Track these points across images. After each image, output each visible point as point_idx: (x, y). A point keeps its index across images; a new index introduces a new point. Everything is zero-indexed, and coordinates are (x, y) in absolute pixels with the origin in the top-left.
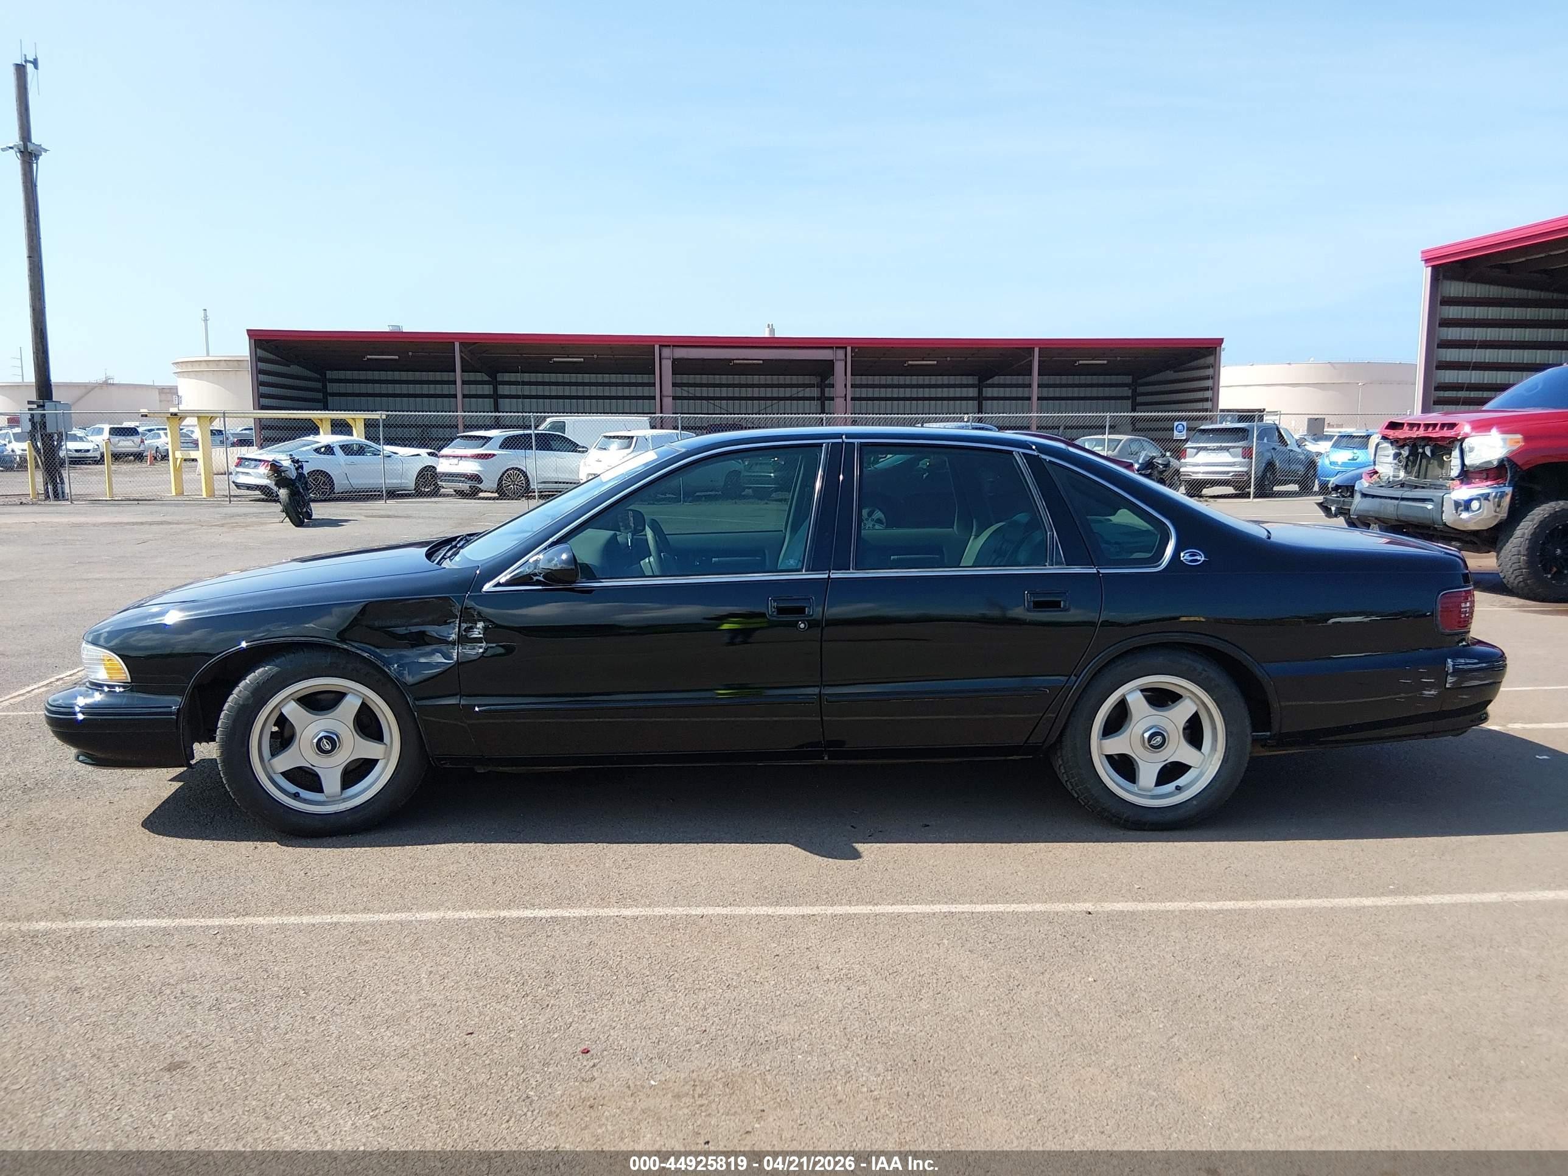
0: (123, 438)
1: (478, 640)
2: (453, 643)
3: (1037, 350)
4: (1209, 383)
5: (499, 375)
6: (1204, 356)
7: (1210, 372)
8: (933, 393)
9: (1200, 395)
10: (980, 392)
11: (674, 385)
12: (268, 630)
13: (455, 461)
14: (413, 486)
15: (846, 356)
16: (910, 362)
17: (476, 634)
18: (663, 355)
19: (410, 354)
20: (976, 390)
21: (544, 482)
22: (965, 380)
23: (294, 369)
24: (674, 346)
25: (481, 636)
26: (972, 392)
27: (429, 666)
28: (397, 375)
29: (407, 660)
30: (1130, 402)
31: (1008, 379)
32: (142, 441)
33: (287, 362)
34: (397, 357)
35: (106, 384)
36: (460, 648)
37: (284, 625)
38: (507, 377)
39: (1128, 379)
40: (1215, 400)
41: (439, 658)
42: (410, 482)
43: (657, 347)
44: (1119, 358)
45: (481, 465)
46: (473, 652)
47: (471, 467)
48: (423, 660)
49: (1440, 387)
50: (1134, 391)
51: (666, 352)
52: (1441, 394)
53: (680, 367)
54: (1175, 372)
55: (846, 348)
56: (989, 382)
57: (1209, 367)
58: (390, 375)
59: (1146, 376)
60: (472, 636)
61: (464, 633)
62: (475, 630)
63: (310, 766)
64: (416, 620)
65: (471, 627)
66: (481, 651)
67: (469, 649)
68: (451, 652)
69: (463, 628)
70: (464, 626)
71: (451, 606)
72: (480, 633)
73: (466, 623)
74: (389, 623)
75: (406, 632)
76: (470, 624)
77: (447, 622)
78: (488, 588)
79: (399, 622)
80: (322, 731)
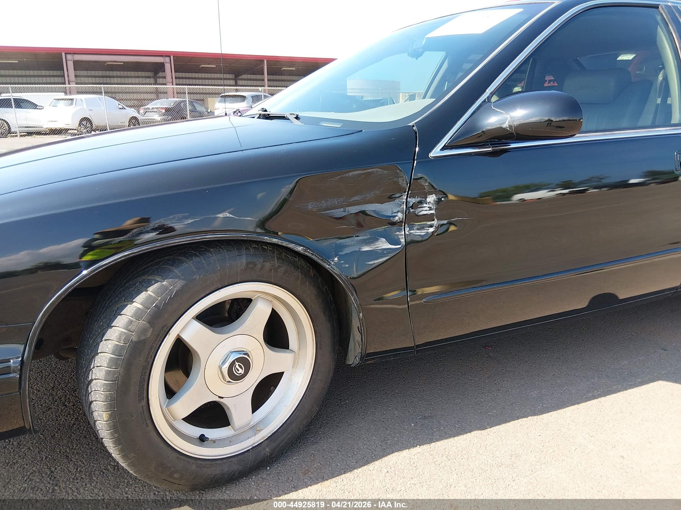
1: (430, 217)
2: (399, 224)
3: (265, 61)
10: (236, 83)
11: (76, 76)
15: (170, 61)
16: (202, 66)
17: (425, 210)
18: (68, 59)
22: (228, 76)
24: (73, 53)
25: (432, 212)
26: (232, 83)
27: (373, 254)
29: (347, 251)
36: (407, 229)
37: (187, 218)
41: (383, 244)
43: (63, 54)
44: (300, 67)
46: (423, 233)
48: (366, 248)
51: (69, 57)
53: (78, 65)
55: (170, 56)
56: (240, 77)
60: (421, 213)
61: (412, 210)
62: (425, 205)
63: (217, 399)
64: (356, 198)
65: (421, 202)
66: (431, 230)
67: (418, 229)
68: (398, 235)
69: (411, 204)
70: (412, 201)
71: (398, 177)
72: (430, 209)
73: (414, 197)
74: (324, 204)
75: (346, 214)
76: (419, 199)
77: (391, 198)
78: (436, 152)
79: (335, 202)
80: (232, 352)
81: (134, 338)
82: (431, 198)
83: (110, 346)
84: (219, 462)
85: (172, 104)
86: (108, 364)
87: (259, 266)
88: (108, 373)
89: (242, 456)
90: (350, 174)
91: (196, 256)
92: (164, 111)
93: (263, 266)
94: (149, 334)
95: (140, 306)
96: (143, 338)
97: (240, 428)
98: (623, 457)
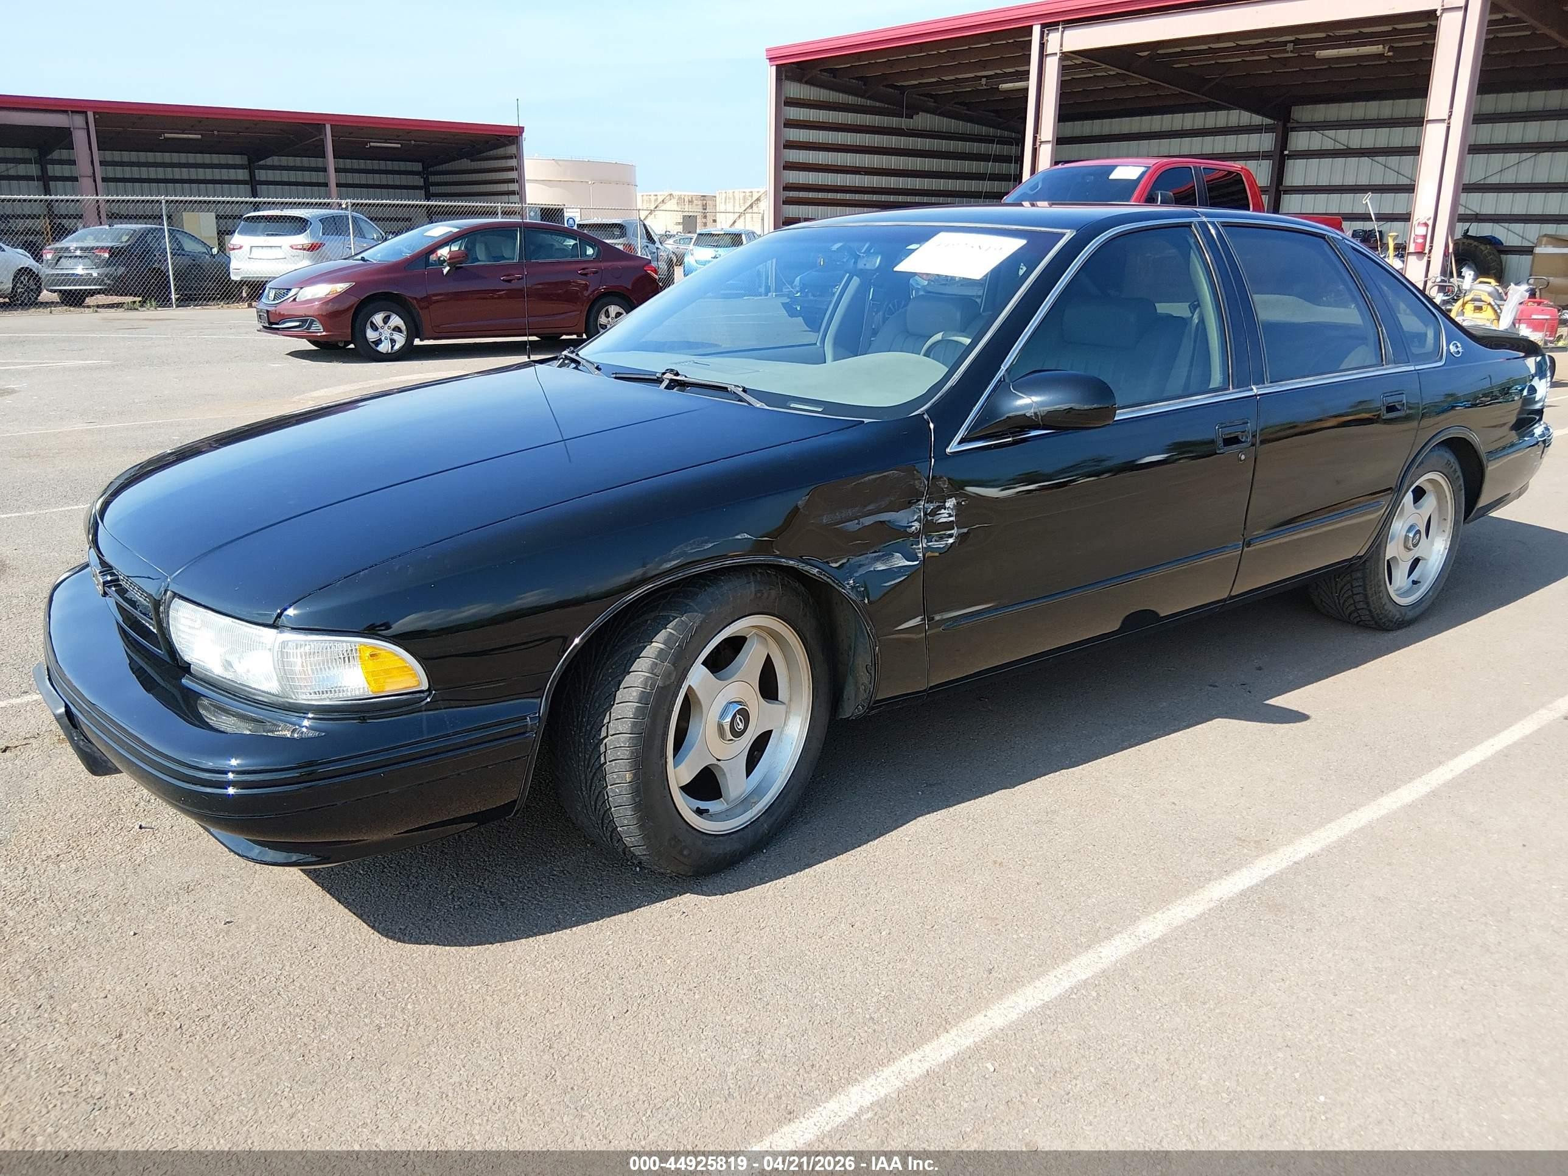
1: (949, 526)
2: (916, 535)
3: (328, 127)
4: (513, 175)
6: (505, 145)
7: (513, 163)
8: (194, 174)
9: (504, 187)
10: (252, 175)
12: (684, 554)
15: (87, 124)
17: (944, 517)
20: (246, 171)
22: (231, 159)
25: (951, 519)
26: (242, 174)
27: (890, 573)
29: (862, 571)
30: (423, 192)
31: (285, 161)
36: (925, 541)
37: (707, 542)
39: (418, 166)
40: (520, 194)
41: (899, 561)
44: (413, 143)
46: (941, 544)
48: (881, 567)
49: (788, 188)
50: (426, 180)
52: (792, 194)
54: (472, 161)
55: (83, 112)
56: (262, 163)
57: (511, 157)
59: (436, 165)
60: (940, 521)
61: (929, 518)
62: (943, 511)
63: (716, 762)
64: (870, 507)
65: (939, 508)
66: (951, 541)
67: (936, 541)
68: (915, 549)
69: (929, 510)
70: (931, 507)
71: (915, 479)
72: (950, 516)
73: (932, 502)
74: (838, 516)
75: (860, 526)
76: (937, 504)
77: (910, 504)
78: (953, 447)
79: (850, 512)
80: (731, 703)
81: (659, 683)
82: (950, 503)
83: (635, 694)
84: (721, 838)
85: (124, 238)
86: (634, 714)
87: (766, 595)
88: (634, 724)
89: (741, 832)
90: (866, 479)
91: (709, 586)
92: (107, 255)
93: (769, 595)
94: (673, 678)
95: (662, 646)
96: (668, 683)
97: (735, 800)
98: (1174, 803)
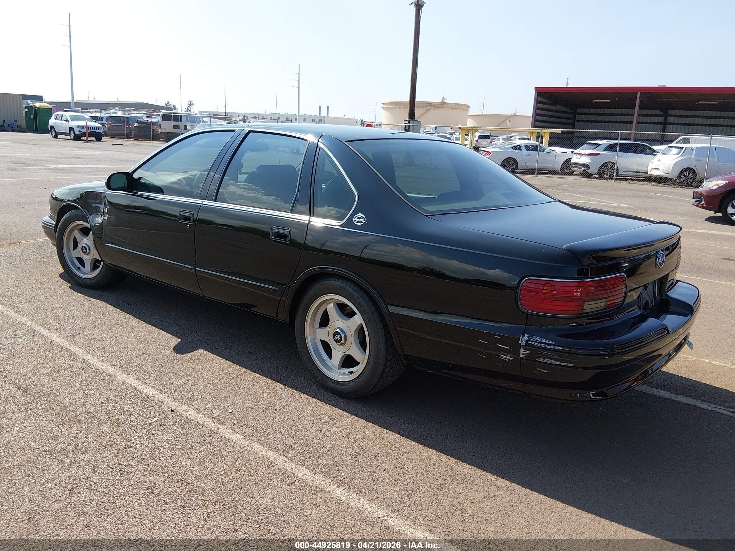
0: (483, 140)
5: (669, 111)
13: (579, 156)
14: (559, 168)
19: (617, 99)
21: (627, 171)
23: (559, 107)
28: (609, 111)
32: (491, 142)
33: (555, 104)
34: (610, 101)
35: (515, 116)
38: (673, 112)
42: (558, 167)
45: (591, 159)
47: (585, 160)
58: (605, 111)
60: (106, 211)
63: (82, 257)
64: (97, 201)
75: (95, 206)
79: (93, 201)
82: (107, 206)
